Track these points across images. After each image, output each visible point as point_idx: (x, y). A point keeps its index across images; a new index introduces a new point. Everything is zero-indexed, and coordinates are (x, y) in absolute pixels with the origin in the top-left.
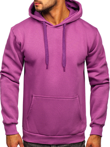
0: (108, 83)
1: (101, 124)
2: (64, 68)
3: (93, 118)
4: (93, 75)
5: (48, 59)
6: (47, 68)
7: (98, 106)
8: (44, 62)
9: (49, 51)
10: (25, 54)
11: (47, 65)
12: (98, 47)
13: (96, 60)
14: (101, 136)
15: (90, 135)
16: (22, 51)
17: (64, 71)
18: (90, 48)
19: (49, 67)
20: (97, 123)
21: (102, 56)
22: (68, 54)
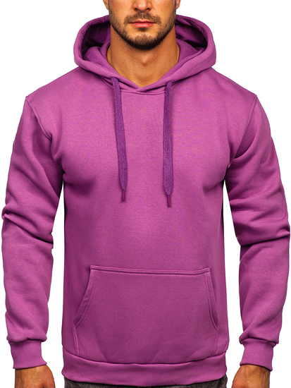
0: (287, 237)
1: (269, 338)
2: (168, 197)
3: (247, 322)
4: (246, 216)
5: (126, 175)
6: (123, 199)
7: (259, 297)
8: (116, 183)
9: (128, 154)
10: (64, 164)
11: (124, 192)
12: (258, 142)
13: (254, 177)
14: (270, 370)
15: (241, 365)
16: (55, 156)
17: (169, 205)
18: (236, 147)
19: (128, 197)
20: (260, 336)
21: (271, 168)
22: (178, 162)
